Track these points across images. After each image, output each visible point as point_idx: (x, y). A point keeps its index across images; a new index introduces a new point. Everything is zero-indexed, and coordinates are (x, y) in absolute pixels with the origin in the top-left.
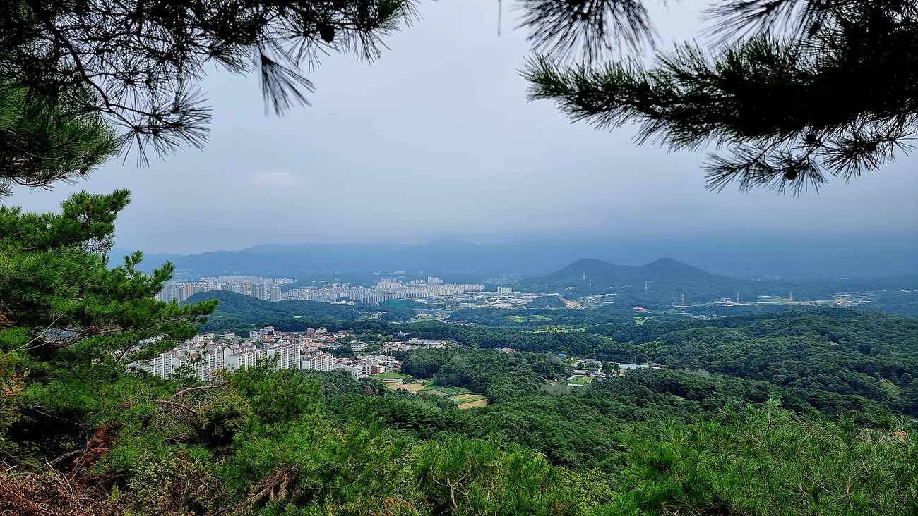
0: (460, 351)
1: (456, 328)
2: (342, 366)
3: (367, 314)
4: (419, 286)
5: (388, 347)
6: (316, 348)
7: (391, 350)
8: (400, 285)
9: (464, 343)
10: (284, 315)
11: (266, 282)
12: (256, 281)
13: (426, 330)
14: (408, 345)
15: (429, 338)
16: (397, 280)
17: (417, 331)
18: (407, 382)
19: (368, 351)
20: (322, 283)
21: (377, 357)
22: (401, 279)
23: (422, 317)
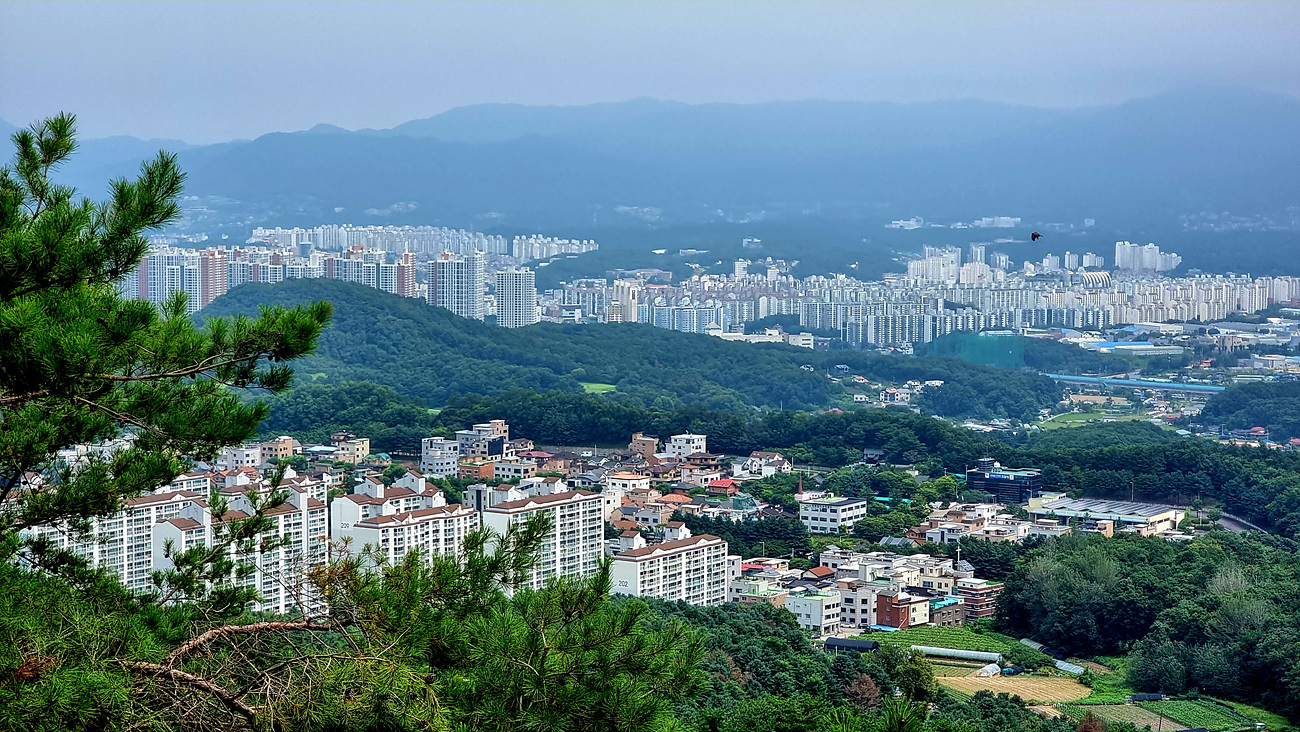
0: (1245, 555)
1: (1229, 458)
2: (763, 588)
3: (864, 389)
4: (1075, 280)
5: (942, 522)
6: (664, 515)
7: (957, 537)
8: (1001, 275)
9: (1264, 521)
10: (545, 382)
11: (482, 249)
12: (449, 246)
13: (1101, 462)
14: (1024, 516)
15: (1111, 492)
16: (988, 251)
17: (1064, 464)
18: (1020, 666)
19: (866, 536)
20: (692, 259)
21: (899, 563)
22: (1002, 249)
23: (1086, 409)
